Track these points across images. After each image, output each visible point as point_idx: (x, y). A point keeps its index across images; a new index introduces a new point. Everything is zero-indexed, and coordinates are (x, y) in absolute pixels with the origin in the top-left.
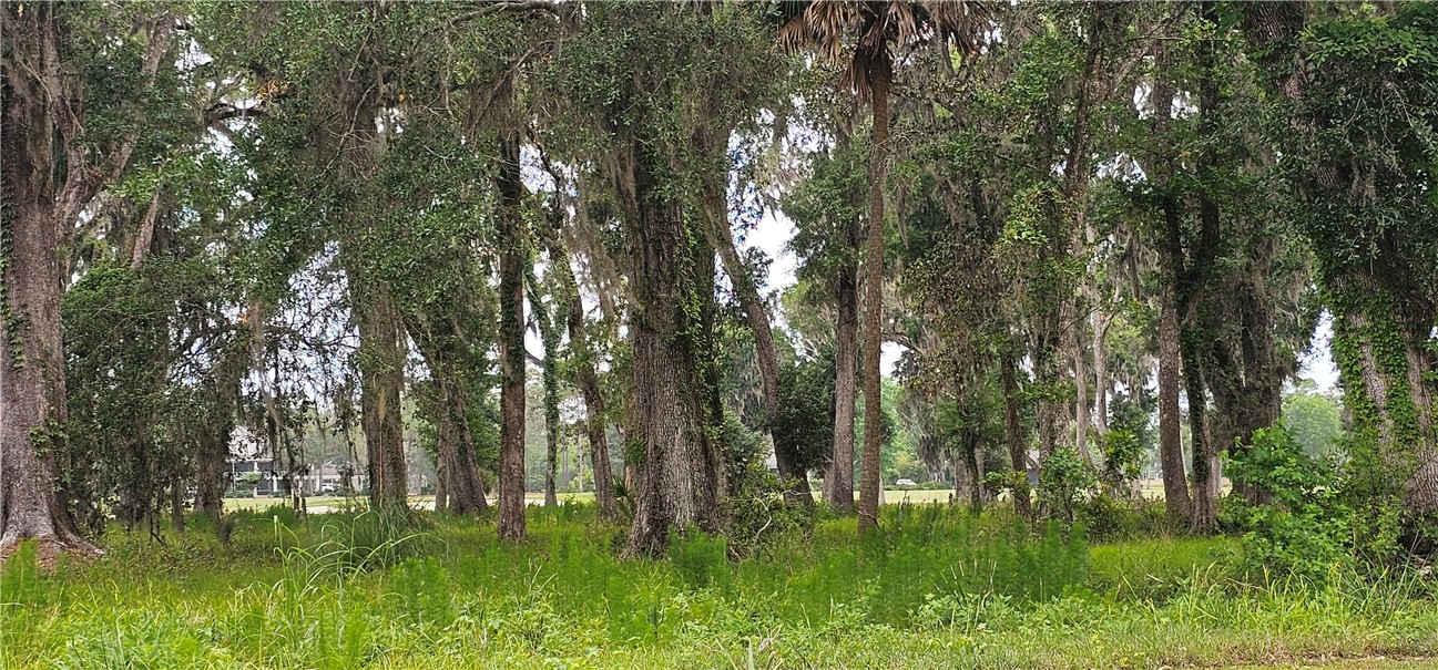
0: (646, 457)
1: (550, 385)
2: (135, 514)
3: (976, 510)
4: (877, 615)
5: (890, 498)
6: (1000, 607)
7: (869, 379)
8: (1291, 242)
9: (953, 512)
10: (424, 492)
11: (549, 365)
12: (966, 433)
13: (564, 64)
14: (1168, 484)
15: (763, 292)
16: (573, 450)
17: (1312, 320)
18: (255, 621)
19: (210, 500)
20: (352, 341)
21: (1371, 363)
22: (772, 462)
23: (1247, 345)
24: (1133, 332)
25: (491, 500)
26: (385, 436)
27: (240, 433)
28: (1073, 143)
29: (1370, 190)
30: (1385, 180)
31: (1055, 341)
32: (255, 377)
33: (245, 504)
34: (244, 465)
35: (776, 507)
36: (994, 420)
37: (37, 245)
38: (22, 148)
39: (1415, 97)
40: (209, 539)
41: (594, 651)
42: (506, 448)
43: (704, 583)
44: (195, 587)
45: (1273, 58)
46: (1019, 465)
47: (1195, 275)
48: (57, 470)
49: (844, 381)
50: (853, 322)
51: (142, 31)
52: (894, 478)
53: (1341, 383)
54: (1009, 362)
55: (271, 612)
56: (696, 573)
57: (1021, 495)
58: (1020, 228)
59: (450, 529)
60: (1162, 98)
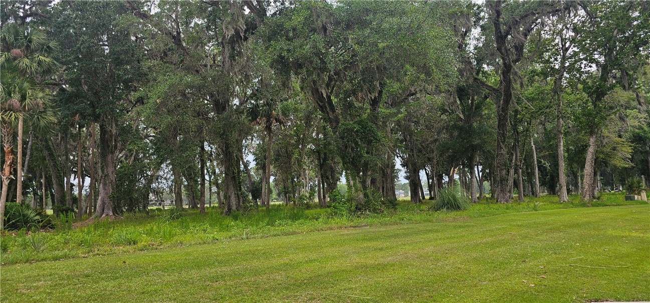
0: (227, 197)
1: (210, 185)
2: (129, 210)
3: (287, 205)
4: (268, 224)
5: (272, 203)
6: (290, 222)
7: (268, 183)
8: (338, 159)
9: (283, 205)
10: (186, 205)
11: (210, 181)
12: (285, 192)
13: (212, 127)
14: (319, 199)
15: (249, 168)
16: (214, 197)
17: (342, 171)
18: (152, 229)
19: (145, 207)
20: (172, 178)
21: (351, 179)
22: (251, 198)
23: (332, 176)
24: (314, 174)
25: (199, 206)
26: (179, 194)
27: (151, 195)
28: (303, 142)
29: (350, 150)
30: (352, 149)
31: (300, 176)
32: (154, 185)
33: (152, 208)
34: (151, 201)
35: (251, 206)
36: (290, 189)
37: (110, 161)
38: (107, 143)
39: (357, 135)
40: (144, 215)
41: (215, 233)
42: (201, 196)
43: (237, 220)
44: (141, 223)
45: (334, 128)
46: (294, 197)
47: (323, 164)
48: (114, 202)
49: (264, 183)
50: (266, 173)
51: (133, 122)
52: (273, 200)
53: (347, 182)
54: (293, 179)
55: (155, 228)
56: (236, 218)
57: (294, 202)
58: (296, 156)
59: (190, 211)
60: (317, 134)
